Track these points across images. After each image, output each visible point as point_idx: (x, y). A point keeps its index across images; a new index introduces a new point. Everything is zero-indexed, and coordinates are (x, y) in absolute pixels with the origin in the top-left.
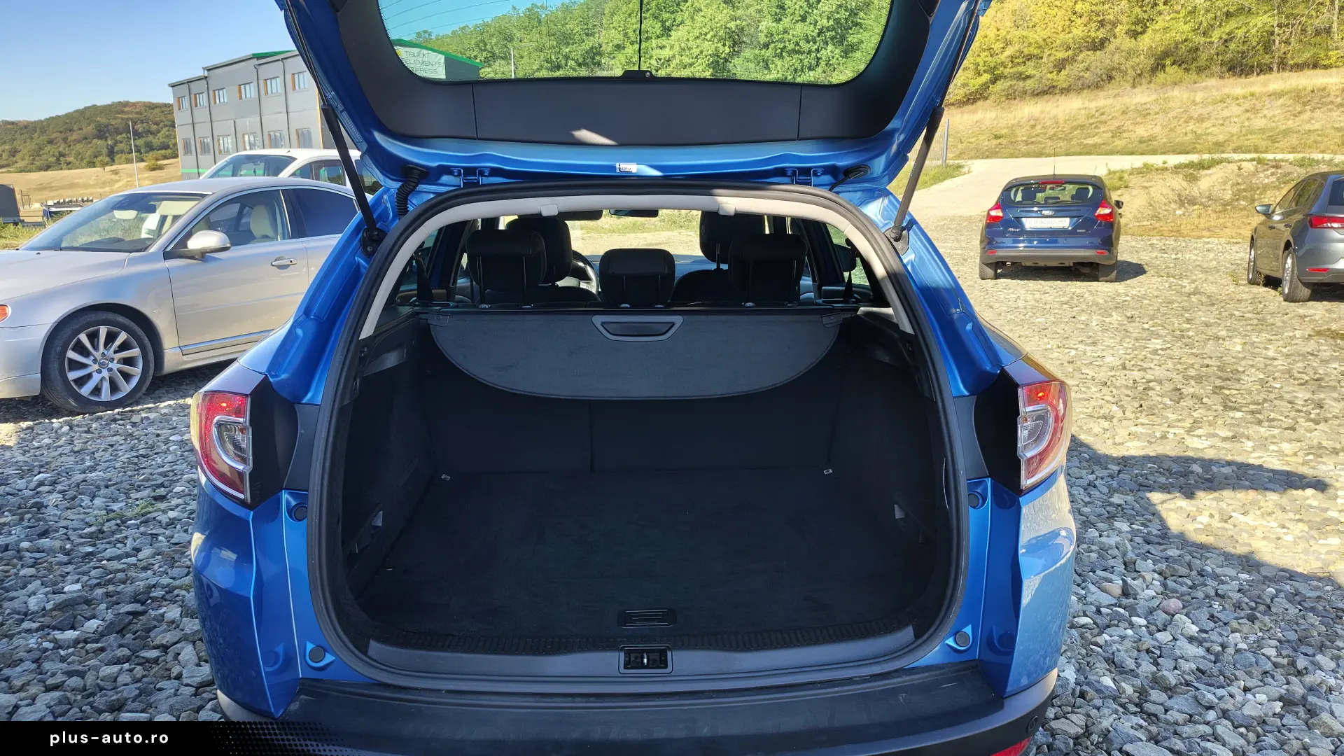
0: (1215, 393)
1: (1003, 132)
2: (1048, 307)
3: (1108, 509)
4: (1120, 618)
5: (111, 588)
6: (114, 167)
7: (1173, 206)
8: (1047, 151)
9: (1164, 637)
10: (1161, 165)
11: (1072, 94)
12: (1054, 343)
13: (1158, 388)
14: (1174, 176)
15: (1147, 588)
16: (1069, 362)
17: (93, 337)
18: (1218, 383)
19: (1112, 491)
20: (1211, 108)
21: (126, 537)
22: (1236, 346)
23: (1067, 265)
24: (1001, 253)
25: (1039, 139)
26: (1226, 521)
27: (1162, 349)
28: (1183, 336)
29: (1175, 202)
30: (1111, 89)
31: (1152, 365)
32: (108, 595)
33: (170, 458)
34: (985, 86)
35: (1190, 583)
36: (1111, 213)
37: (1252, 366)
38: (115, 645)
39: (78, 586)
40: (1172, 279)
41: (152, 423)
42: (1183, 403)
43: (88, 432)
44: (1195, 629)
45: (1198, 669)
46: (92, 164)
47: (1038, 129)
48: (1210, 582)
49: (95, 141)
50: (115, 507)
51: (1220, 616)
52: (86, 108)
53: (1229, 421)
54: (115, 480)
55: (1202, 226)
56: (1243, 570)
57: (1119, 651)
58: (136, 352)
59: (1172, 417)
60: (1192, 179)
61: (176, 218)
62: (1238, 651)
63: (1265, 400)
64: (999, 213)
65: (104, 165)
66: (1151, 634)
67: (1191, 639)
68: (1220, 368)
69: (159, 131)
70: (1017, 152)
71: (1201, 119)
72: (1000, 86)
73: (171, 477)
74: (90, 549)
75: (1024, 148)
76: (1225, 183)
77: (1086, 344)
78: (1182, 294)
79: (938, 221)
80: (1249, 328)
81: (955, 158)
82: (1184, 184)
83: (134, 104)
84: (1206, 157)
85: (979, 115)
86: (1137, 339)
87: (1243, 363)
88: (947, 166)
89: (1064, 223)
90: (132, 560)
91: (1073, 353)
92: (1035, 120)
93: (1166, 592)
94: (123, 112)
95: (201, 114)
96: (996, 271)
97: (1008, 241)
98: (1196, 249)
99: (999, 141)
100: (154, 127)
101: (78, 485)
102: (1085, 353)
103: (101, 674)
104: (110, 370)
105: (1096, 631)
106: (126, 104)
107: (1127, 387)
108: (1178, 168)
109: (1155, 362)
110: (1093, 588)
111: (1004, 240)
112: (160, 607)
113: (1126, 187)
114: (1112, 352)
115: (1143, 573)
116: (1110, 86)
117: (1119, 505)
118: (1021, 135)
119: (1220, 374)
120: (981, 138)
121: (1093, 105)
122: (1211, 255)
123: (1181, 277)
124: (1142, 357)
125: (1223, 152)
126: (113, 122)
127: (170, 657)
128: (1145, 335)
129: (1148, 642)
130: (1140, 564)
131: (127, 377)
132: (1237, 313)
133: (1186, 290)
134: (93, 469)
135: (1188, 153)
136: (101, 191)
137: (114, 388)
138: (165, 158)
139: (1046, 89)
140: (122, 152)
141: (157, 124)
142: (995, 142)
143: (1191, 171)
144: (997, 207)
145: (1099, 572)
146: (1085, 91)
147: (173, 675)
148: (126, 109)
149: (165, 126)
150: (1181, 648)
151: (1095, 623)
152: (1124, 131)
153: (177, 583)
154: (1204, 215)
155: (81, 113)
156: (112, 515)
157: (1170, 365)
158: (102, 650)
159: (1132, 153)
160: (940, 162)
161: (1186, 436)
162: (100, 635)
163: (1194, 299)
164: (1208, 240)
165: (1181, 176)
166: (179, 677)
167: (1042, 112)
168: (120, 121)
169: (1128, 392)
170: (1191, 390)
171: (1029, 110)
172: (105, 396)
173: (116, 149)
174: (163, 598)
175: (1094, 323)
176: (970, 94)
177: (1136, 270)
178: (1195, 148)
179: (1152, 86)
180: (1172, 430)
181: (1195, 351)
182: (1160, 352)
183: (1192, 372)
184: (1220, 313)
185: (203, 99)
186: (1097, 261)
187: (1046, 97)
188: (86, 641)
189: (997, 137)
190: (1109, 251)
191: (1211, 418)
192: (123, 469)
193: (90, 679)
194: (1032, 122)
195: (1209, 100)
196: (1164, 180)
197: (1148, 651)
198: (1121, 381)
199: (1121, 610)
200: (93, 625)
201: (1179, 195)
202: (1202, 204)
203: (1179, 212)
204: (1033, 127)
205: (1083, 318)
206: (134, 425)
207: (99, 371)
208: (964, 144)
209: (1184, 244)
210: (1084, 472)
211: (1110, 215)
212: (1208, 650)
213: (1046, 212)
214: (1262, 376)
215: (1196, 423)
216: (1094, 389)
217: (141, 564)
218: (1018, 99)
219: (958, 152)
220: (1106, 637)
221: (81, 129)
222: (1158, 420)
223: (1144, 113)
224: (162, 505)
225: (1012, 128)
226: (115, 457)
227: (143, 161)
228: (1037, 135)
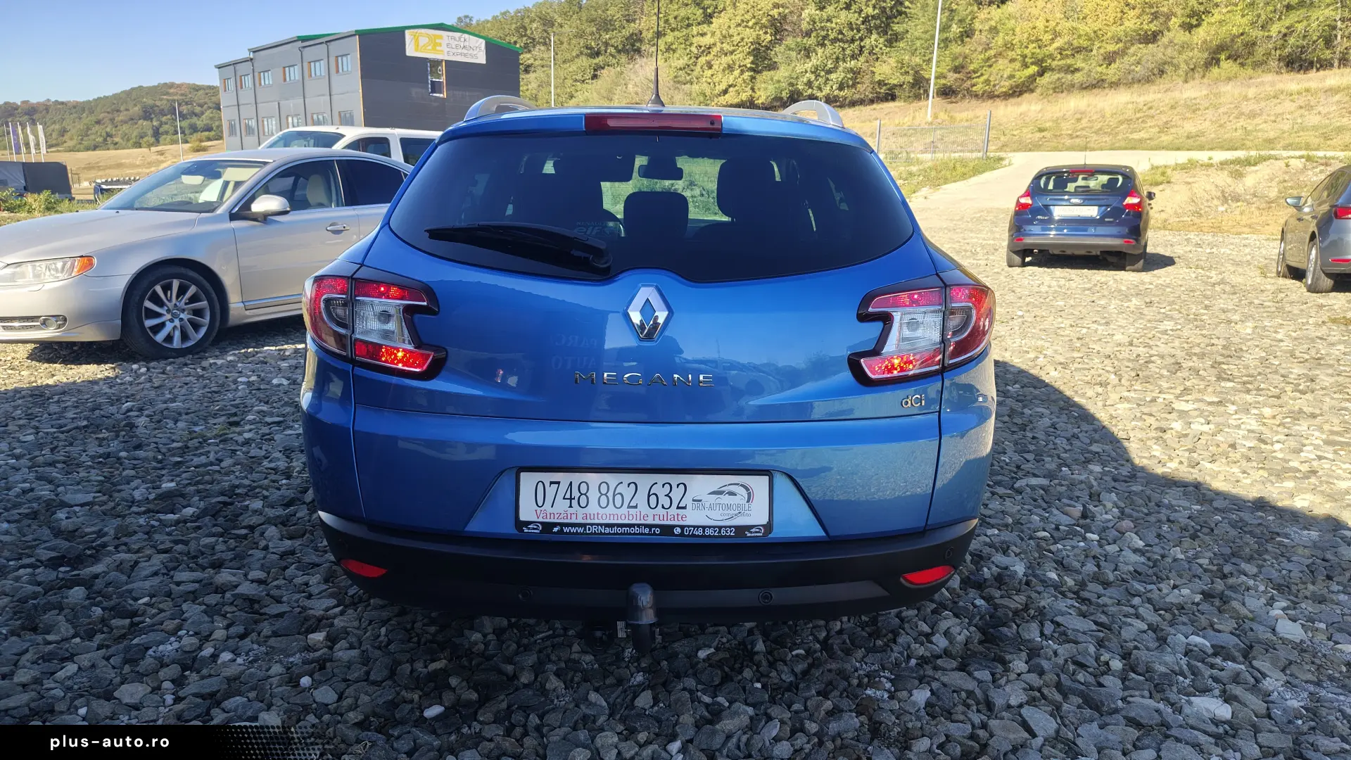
0: (1213, 367)
1: (1048, 125)
2: (1069, 292)
3: (1086, 455)
4: (1076, 534)
5: (201, 487)
6: (159, 148)
7: (1216, 202)
8: (1092, 145)
9: (1112, 549)
10: (1206, 161)
11: (1122, 89)
12: (1068, 322)
13: (1159, 362)
14: (1219, 173)
15: (1106, 513)
16: (1078, 339)
17: (167, 288)
18: (1219, 359)
19: (1093, 441)
20: (1263, 104)
21: (209, 452)
22: (1247, 329)
23: (1094, 253)
24: (1028, 240)
25: (1084, 133)
26: (1193, 467)
27: (1172, 330)
28: (1196, 320)
29: (1218, 198)
30: (1163, 83)
31: (1159, 343)
32: (198, 491)
33: (240, 394)
34: (1032, 78)
35: (1146, 511)
36: (1140, 203)
37: (1257, 346)
38: (210, 525)
39: (173, 484)
40: (1200, 271)
41: (220, 368)
42: (1179, 374)
43: (163, 373)
44: (1141, 544)
45: (1135, 571)
46: (138, 145)
47: (1084, 122)
48: (1164, 511)
49: (141, 122)
50: (197, 429)
51: (1168, 536)
52: (133, 89)
53: (1219, 389)
54: (193, 409)
55: (1243, 223)
56: (1198, 503)
57: (1068, 556)
58: (204, 304)
59: (1165, 385)
60: (1238, 175)
61: (238, 184)
62: (1175, 560)
63: (1260, 374)
64: (1028, 200)
65: (149, 146)
66: (1101, 546)
67: (1136, 551)
68: (1224, 347)
69: (203, 113)
70: (1060, 146)
71: (1252, 115)
72: (1048, 78)
73: (244, 408)
74: (179, 459)
75: (1068, 142)
76: (1271, 180)
77: (1099, 324)
78: (1206, 283)
79: (975, 213)
80: (1265, 315)
81: (996, 151)
82: (1229, 180)
83: (179, 86)
84: (1253, 153)
85: (1024, 108)
86: (1149, 321)
87: (1248, 344)
88: (988, 158)
89: (1092, 212)
90: (217, 468)
91: (1084, 331)
92: (1081, 113)
93: (1123, 515)
94: (167, 94)
95: (247, 96)
96: (1024, 260)
97: (1036, 229)
98: (1232, 244)
99: (1043, 134)
100: (198, 109)
101: (162, 412)
102: (1096, 331)
103: (201, 543)
104: (181, 320)
105: (1052, 541)
106: (172, 85)
107: (1129, 360)
108: (1223, 164)
109: (1162, 341)
110: (1055, 512)
111: (1031, 228)
112: (244, 501)
113: (1168, 182)
114: (1122, 330)
115: (1104, 502)
116: (1161, 80)
117: (1097, 453)
118: (1066, 127)
119: (1224, 352)
120: (1025, 130)
121: (1141, 100)
122: (1247, 250)
123: (1210, 269)
124: (1150, 336)
125: (1273, 149)
126: (158, 103)
127: (257, 534)
128: (1158, 317)
129: (1097, 550)
130: (1104, 495)
131: (196, 327)
132: (1256, 302)
133: (1212, 280)
134: (173, 400)
135: (1236, 149)
136: (148, 171)
137: (185, 337)
138: (209, 139)
139: (1094, 82)
140: (167, 133)
141: (201, 106)
142: (1039, 135)
143: (1238, 167)
144: (1027, 194)
145: (1065, 501)
146: (1136, 86)
147: (260, 547)
148: (172, 91)
149: (210, 108)
150: (1124, 557)
151: (1052, 536)
152: (1172, 126)
153: (255, 484)
154: (1247, 212)
155: (128, 93)
156: (195, 435)
157: (1177, 343)
158: (199, 528)
159: (1178, 149)
160: (980, 155)
161: (1174, 401)
162: (196, 518)
163: (1218, 288)
164: (1246, 236)
165: (1226, 172)
166: (266, 548)
167: (1089, 106)
168: (165, 102)
169: (1130, 364)
170: (1191, 364)
171: (1075, 103)
172: (177, 343)
173: (161, 130)
174: (246, 494)
175: (1112, 307)
176: (1017, 86)
177: (1165, 261)
178: (1243, 145)
179: (1205, 80)
180: (1163, 396)
181: (1204, 332)
182: (1170, 332)
183: (1197, 350)
184: (1240, 301)
185: (248, 81)
186: (1124, 251)
187: (1095, 91)
188: (185, 522)
189: (1041, 130)
190: (1137, 240)
191: (1202, 387)
192: (200, 401)
193: (193, 545)
194: (1078, 116)
195: (1262, 96)
196: (1208, 176)
197: (1094, 557)
198: (1125, 355)
199: (1078, 529)
200: (189, 511)
201: (1223, 192)
202: (1245, 200)
203: (1221, 209)
204: (1079, 120)
205: (1102, 302)
206: (204, 369)
207: (171, 321)
208: (1007, 137)
209: (1221, 240)
210: (1070, 426)
211: (1139, 205)
212: (1149, 559)
213: (1074, 201)
214: (1264, 354)
215: (1186, 391)
216: (1096, 360)
217: (223, 471)
218: (1065, 92)
219: (1000, 145)
220: (1060, 546)
221: (127, 110)
222: (1151, 387)
223: (1193, 108)
224: (238, 429)
225: (1056, 121)
226: (192, 393)
227: (186, 142)
228: (1082, 129)
